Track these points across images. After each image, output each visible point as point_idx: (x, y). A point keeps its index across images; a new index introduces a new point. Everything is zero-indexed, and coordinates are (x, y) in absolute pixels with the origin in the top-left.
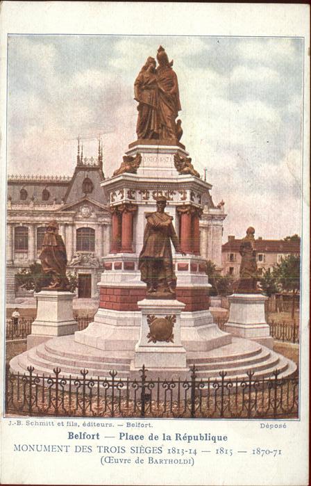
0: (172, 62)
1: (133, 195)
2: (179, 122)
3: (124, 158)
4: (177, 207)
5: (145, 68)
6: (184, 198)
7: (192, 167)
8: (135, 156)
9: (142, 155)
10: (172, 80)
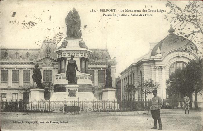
0: (78, 12)
1: (65, 55)
2: (81, 31)
3: (62, 43)
4: (80, 58)
5: (69, 14)
6: (82, 56)
7: (85, 45)
8: (66, 42)
9: (68, 42)
10: (78, 17)
